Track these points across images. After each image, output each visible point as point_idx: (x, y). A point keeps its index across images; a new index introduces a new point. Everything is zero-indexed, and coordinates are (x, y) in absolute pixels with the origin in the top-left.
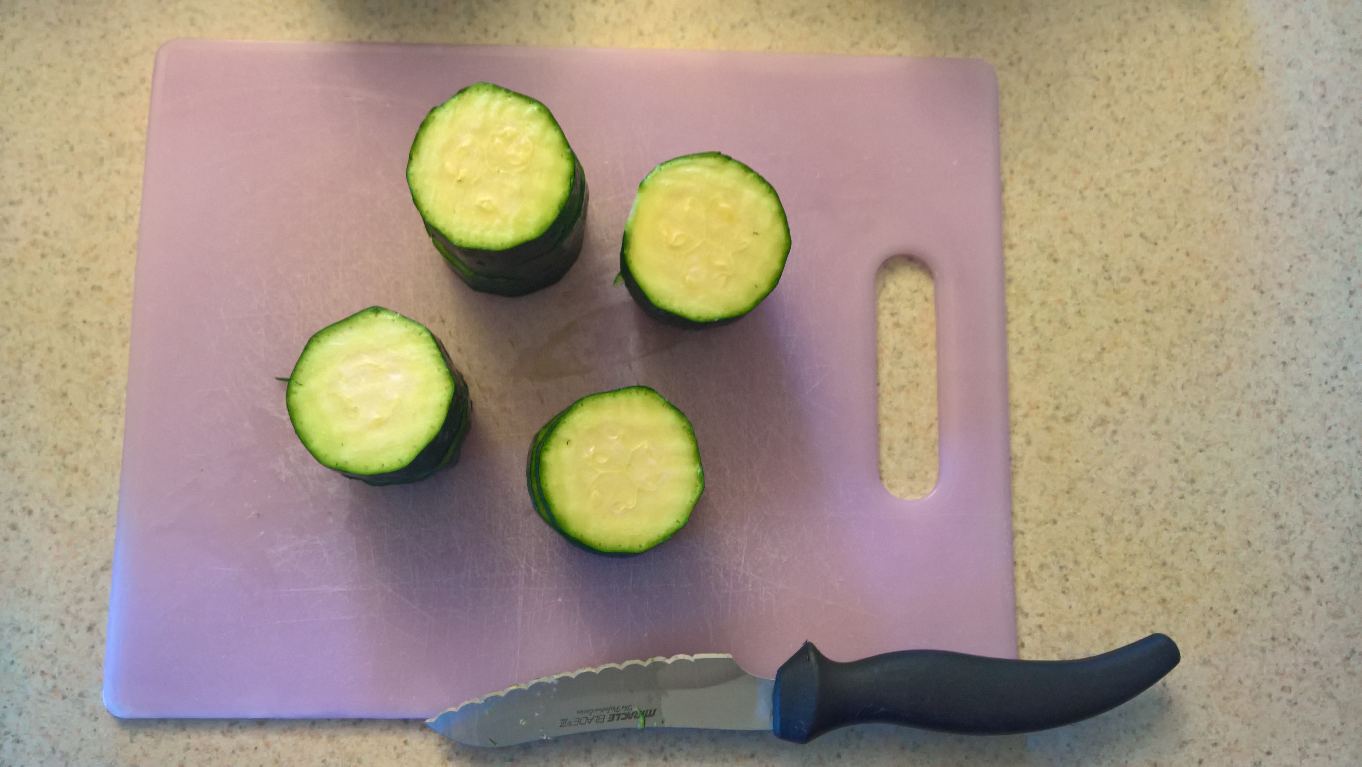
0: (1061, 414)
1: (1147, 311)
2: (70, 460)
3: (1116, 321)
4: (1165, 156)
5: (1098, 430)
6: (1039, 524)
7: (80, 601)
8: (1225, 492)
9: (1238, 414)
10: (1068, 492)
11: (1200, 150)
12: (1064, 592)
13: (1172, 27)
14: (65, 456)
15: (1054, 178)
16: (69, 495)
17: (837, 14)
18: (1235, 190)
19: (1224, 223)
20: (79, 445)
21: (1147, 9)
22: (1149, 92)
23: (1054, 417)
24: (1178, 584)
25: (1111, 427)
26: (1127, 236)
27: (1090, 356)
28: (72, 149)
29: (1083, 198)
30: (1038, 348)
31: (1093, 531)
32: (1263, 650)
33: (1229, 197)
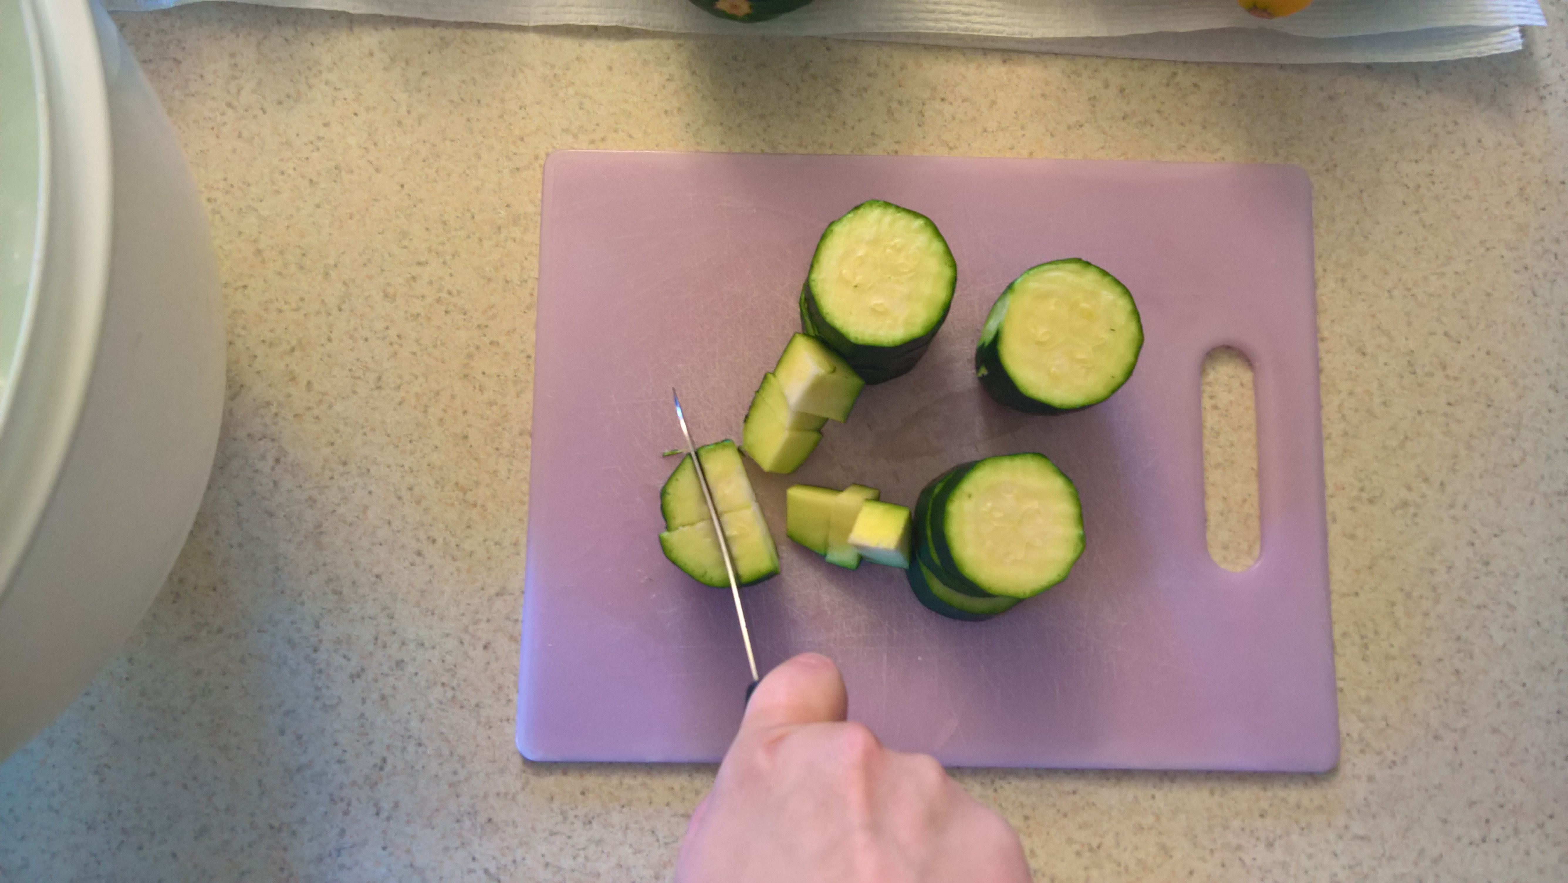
0: (1365, 496)
1: (1449, 404)
2: (470, 496)
3: (1420, 413)
4: (1470, 261)
5: (1399, 512)
7: (476, 622)
8: (1517, 576)
9: (1532, 503)
10: (1370, 568)
11: (1502, 257)
12: (1364, 659)
13: (1480, 141)
14: (465, 493)
15: (1364, 277)
16: (469, 527)
17: (1166, 119)
18: (1535, 295)
19: (1524, 325)
20: (477, 483)
21: (1456, 123)
22: (1456, 201)
23: (1358, 499)
24: (1471, 657)
25: (1412, 510)
26: (1432, 334)
27: (1394, 443)
28: (473, 217)
29: (1391, 297)
30: (1345, 434)
31: (1393, 604)
32: (1549, 722)
33: (1529, 302)
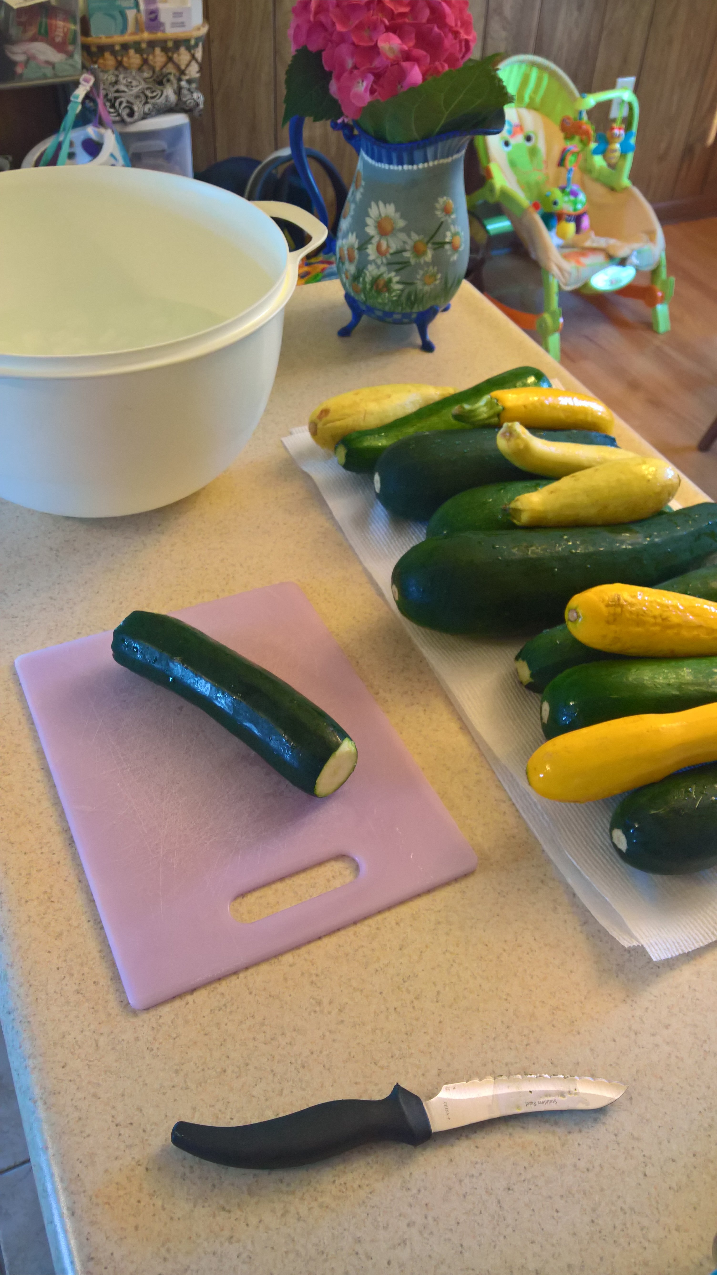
6: (246, 985)
11: (506, 1010)
17: (477, 805)
22: (525, 971)
26: (434, 984)
27: (354, 984)
29: (444, 953)
31: (252, 1017)
